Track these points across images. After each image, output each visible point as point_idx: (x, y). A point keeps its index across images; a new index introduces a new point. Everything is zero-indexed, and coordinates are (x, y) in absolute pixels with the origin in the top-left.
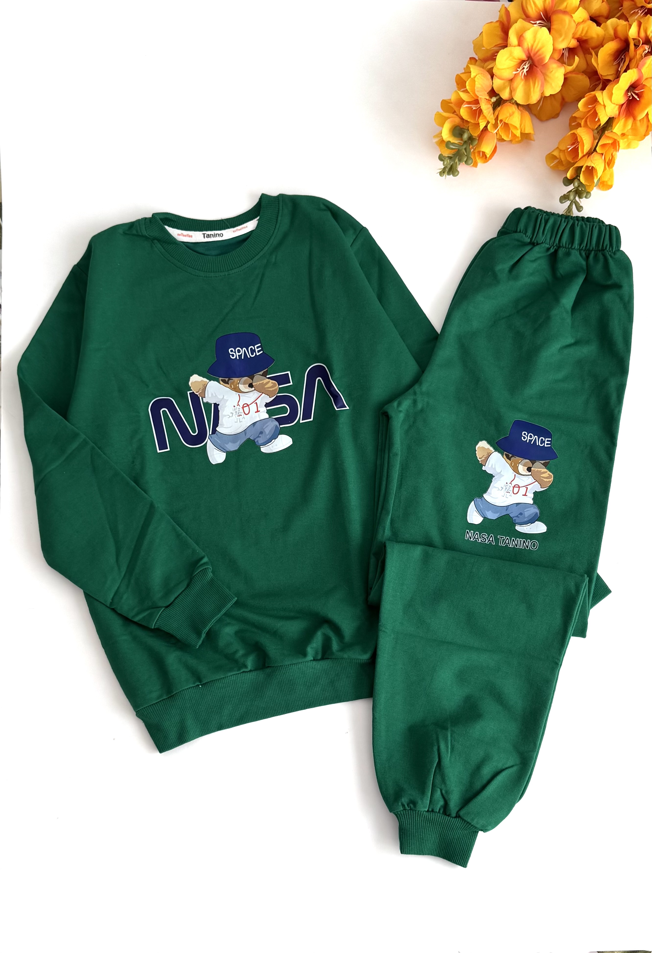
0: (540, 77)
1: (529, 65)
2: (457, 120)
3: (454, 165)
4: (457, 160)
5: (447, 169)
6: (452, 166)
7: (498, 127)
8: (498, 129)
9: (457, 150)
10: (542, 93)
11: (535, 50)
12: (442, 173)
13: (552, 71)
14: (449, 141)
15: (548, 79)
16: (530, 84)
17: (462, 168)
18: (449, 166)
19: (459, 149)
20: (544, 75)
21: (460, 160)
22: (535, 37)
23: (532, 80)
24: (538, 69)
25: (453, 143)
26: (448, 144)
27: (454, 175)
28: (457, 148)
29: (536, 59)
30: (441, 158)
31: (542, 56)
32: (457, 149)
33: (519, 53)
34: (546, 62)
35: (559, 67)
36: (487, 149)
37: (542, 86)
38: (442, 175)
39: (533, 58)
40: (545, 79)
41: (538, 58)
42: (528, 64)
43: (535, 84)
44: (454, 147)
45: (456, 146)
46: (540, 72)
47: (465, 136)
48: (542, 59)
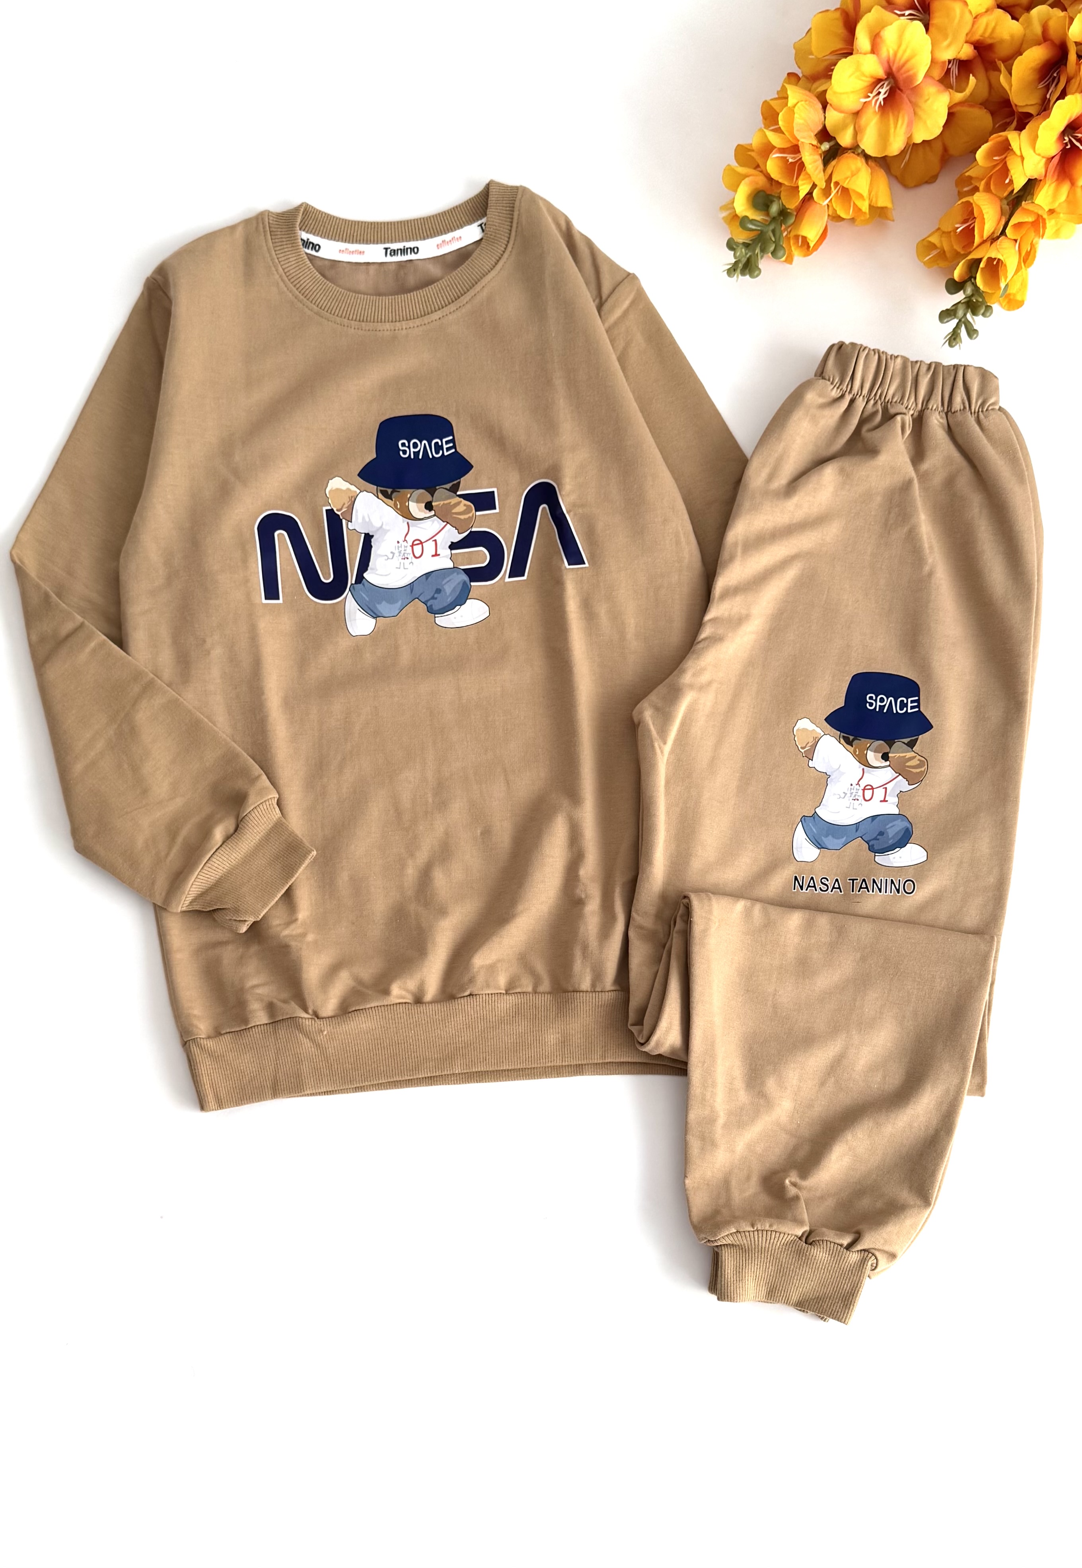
0: (906, 108)
1: (888, 88)
2: (761, 181)
3: (753, 259)
4: (758, 251)
5: (740, 265)
6: (748, 261)
7: (830, 195)
8: (831, 199)
9: (759, 232)
10: (910, 138)
11: (900, 60)
12: (731, 271)
13: (928, 99)
14: (746, 217)
15: (920, 113)
16: (889, 120)
17: (766, 264)
18: (744, 260)
19: (762, 231)
20: (914, 105)
21: (763, 250)
22: (901, 36)
23: (893, 113)
24: (905, 96)
25: (753, 220)
26: (743, 222)
27: (752, 276)
28: (759, 228)
29: (901, 78)
30: (731, 245)
31: (911, 73)
32: (758, 230)
33: (872, 66)
34: (918, 82)
35: (939, 92)
36: (811, 230)
37: (910, 125)
38: (732, 275)
39: (898, 75)
40: (915, 113)
41: (905, 76)
42: (887, 86)
43: (897, 121)
44: (754, 227)
45: (758, 226)
46: (908, 102)
47: (774, 209)
48: (910, 79)
